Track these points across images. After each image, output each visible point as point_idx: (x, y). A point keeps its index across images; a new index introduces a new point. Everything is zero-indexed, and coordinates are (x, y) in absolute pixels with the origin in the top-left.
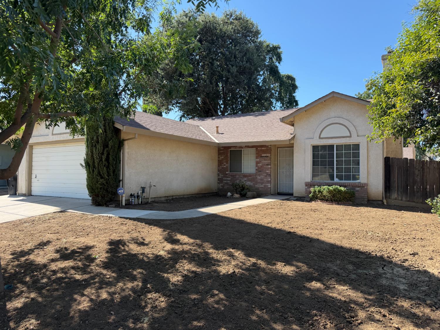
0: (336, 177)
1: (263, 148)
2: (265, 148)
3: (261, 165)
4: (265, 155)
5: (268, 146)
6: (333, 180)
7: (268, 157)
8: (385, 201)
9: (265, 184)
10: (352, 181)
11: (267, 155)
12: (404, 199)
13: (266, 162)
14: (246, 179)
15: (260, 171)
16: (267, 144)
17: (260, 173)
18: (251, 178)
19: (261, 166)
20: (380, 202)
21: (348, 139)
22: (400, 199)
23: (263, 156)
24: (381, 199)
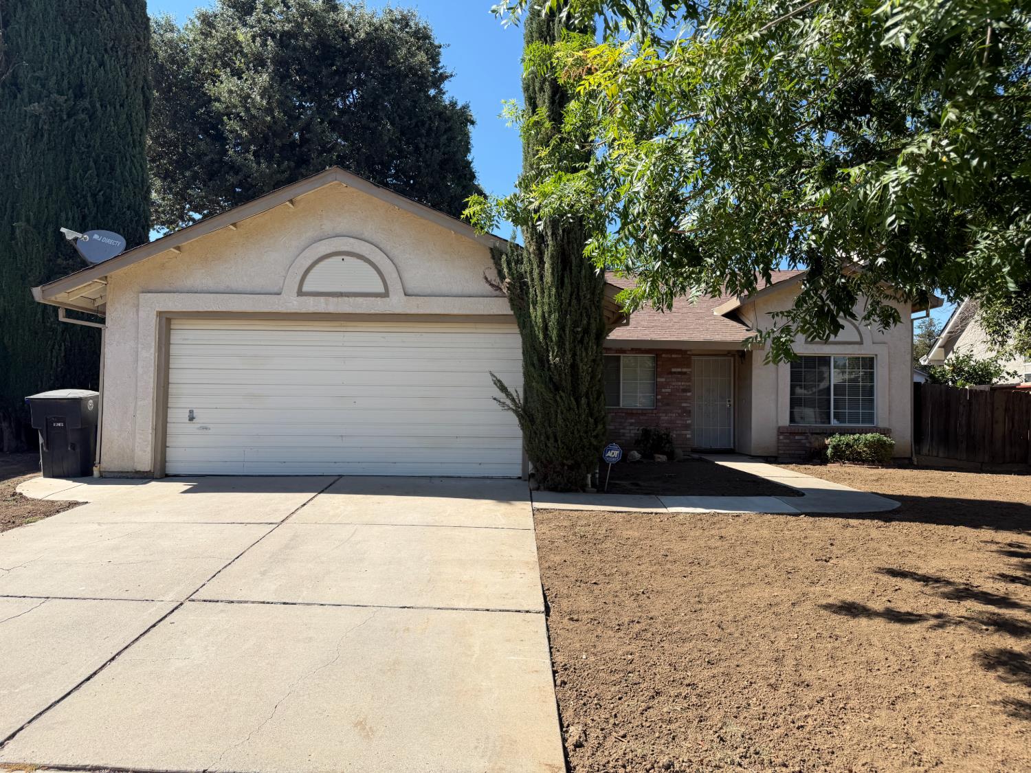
0: (835, 418)
1: (673, 356)
2: (680, 356)
3: (669, 390)
4: (679, 370)
5: (686, 351)
6: (829, 423)
7: (685, 373)
8: (915, 459)
9: (678, 432)
10: (861, 425)
11: (684, 370)
12: (941, 455)
13: (682, 384)
14: (633, 421)
15: (668, 404)
16: (684, 348)
17: (668, 407)
18: (646, 418)
19: (670, 394)
20: (907, 462)
21: (857, 346)
22: (935, 454)
23: (675, 373)
24: (908, 455)
